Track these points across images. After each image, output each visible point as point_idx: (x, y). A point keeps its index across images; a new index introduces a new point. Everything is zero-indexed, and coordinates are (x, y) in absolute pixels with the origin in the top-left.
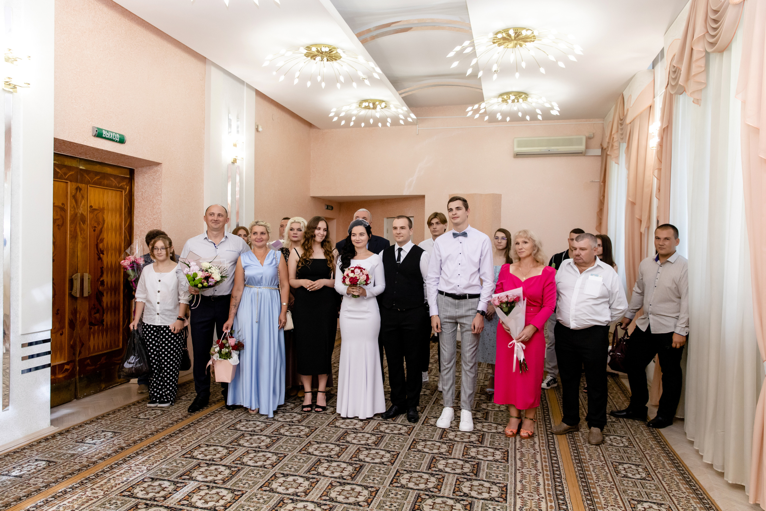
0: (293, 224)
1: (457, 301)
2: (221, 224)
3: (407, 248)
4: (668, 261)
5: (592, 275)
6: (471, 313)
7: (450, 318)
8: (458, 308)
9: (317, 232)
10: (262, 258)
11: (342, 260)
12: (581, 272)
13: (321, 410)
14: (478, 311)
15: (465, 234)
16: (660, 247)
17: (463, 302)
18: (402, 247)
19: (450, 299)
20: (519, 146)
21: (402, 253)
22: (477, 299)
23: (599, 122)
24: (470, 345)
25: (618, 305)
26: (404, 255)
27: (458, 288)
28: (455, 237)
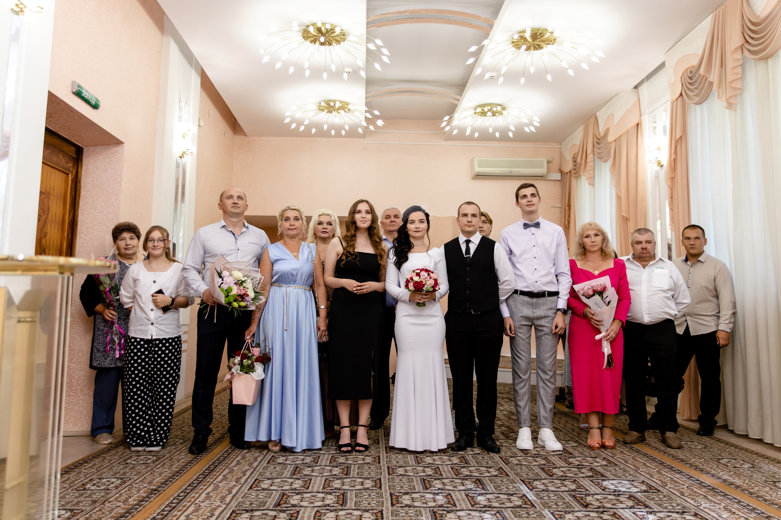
0: (322, 217)
1: (535, 300)
2: (241, 209)
3: (476, 239)
4: (699, 261)
5: (657, 268)
6: (550, 313)
7: (527, 318)
8: (535, 308)
9: (358, 217)
10: (295, 251)
11: (397, 254)
12: (644, 267)
13: (363, 449)
14: (558, 310)
15: (537, 225)
16: (691, 246)
17: (541, 300)
18: (470, 239)
19: (526, 298)
20: (479, 166)
21: (471, 245)
22: (555, 298)
23: (556, 146)
24: (550, 352)
25: (684, 299)
26: (473, 248)
27: (536, 284)
28: (525, 228)
